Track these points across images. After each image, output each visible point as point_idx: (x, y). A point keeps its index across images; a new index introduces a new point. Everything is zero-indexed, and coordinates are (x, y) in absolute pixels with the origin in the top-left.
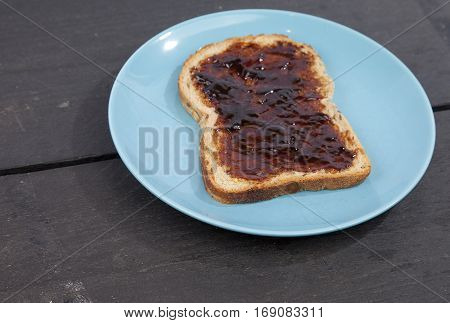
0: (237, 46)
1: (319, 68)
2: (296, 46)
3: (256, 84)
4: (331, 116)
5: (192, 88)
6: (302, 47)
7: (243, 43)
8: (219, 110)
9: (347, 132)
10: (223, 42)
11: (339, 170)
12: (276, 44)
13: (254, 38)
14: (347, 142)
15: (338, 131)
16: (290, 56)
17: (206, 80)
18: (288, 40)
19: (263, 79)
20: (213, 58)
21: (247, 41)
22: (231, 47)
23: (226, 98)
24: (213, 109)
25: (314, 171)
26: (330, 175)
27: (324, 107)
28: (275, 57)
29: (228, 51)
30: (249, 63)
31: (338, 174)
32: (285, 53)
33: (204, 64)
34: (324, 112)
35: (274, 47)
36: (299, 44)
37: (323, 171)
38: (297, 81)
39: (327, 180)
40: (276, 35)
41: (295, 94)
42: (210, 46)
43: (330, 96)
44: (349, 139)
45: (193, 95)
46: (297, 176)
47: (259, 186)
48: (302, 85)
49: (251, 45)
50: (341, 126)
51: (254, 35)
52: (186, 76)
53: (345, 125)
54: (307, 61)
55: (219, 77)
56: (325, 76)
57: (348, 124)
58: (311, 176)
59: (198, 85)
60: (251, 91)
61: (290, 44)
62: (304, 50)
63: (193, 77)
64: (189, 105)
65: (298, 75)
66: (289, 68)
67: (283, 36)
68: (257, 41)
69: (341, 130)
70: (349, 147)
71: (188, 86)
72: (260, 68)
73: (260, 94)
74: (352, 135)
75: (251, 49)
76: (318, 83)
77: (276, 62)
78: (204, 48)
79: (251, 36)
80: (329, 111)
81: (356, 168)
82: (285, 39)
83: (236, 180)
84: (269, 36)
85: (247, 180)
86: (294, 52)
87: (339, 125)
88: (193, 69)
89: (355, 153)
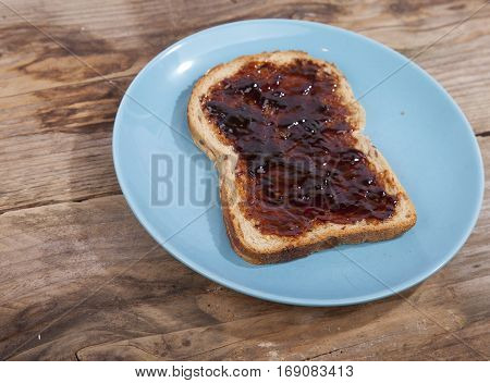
0: (250, 66)
1: (347, 92)
2: (316, 65)
3: (276, 113)
4: (365, 151)
5: (205, 121)
6: (324, 66)
7: (256, 63)
8: (238, 149)
9: (386, 171)
10: (234, 61)
11: (381, 220)
12: (294, 63)
13: (269, 56)
14: (387, 185)
15: (375, 171)
16: (312, 78)
17: (219, 111)
18: (308, 58)
19: (285, 107)
20: (224, 82)
21: (261, 60)
22: (244, 68)
23: (244, 134)
24: (231, 147)
25: (354, 223)
26: (371, 226)
27: (356, 141)
28: (294, 79)
29: (240, 73)
30: (266, 88)
31: (381, 226)
32: (306, 73)
33: (215, 90)
34: (357, 147)
35: (291, 66)
36: (320, 63)
37: (364, 221)
38: (322, 110)
39: (369, 232)
40: (293, 51)
41: (322, 126)
42: (219, 67)
43: (362, 127)
44: (388, 181)
45: (206, 130)
46: (334, 229)
47: (295, 244)
48: (330, 114)
49: (266, 65)
50: (379, 164)
51: (268, 51)
52: (196, 107)
53: (382, 163)
54: (331, 81)
55: (234, 106)
56: (354, 101)
58: (352, 228)
59: (210, 117)
60: (272, 124)
61: (310, 63)
62: (328, 70)
63: (204, 107)
64: (202, 142)
65: (324, 101)
66: (312, 93)
67: (301, 52)
68: (274, 59)
69: (378, 170)
70: (389, 191)
71: (200, 119)
72: (280, 95)
73: (283, 127)
74: (391, 175)
75: (266, 69)
76: (346, 111)
77: (297, 85)
78: (214, 69)
79: (265, 52)
80: (363, 146)
81: (400, 217)
82: (305, 57)
83: (268, 237)
84: (285, 53)
85: (281, 236)
86: (316, 71)
87: (375, 163)
88: (203, 97)
89: (397, 198)
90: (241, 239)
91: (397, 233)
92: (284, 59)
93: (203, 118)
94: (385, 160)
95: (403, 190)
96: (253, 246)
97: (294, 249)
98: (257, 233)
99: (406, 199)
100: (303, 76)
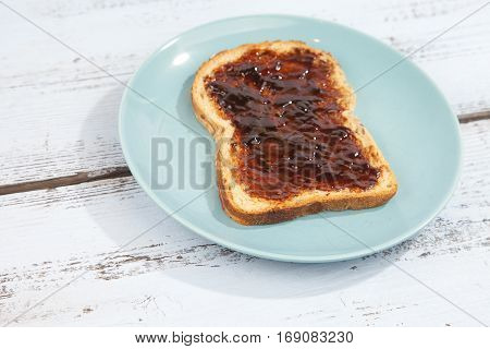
0: (252, 53)
1: (340, 78)
2: (314, 54)
3: (273, 94)
4: (353, 129)
5: (207, 99)
6: (321, 54)
7: (258, 50)
8: (235, 123)
9: (371, 147)
10: (237, 48)
11: (364, 189)
12: (293, 52)
13: (270, 45)
14: (371, 159)
15: (361, 146)
16: (309, 64)
17: (221, 90)
18: (306, 47)
19: (281, 89)
20: (227, 66)
21: (263, 48)
22: (246, 54)
23: (242, 110)
24: (229, 122)
25: (337, 190)
26: (354, 194)
27: (345, 119)
28: (292, 65)
29: (243, 58)
30: (265, 72)
31: (363, 194)
32: (303, 60)
33: (218, 73)
34: (346, 125)
35: (291, 54)
36: (317, 52)
37: (347, 189)
38: (316, 92)
39: (352, 200)
40: (292, 41)
41: (314, 106)
42: (223, 52)
43: (352, 107)
44: (373, 155)
45: (207, 106)
46: (318, 195)
47: (281, 207)
48: (322, 96)
49: (268, 53)
50: (365, 141)
51: (270, 42)
52: (200, 85)
53: (369, 139)
54: (325, 70)
55: (236, 87)
56: (346, 86)
57: (371, 138)
58: (336, 195)
59: (212, 95)
60: (269, 102)
61: (308, 51)
62: (324, 58)
63: (207, 87)
64: (203, 117)
65: (317, 85)
66: (309, 77)
67: (300, 42)
68: (273, 47)
69: (364, 146)
70: (373, 164)
71: (202, 96)
72: (277, 77)
73: (278, 106)
74: (376, 150)
75: (267, 56)
76: (338, 93)
77: (294, 70)
78: (218, 54)
79: (267, 42)
80: (351, 125)
81: (382, 187)
82: (303, 46)
83: (256, 199)
84: (285, 43)
85: (267, 199)
86: (312, 59)
87: (362, 139)
88: (207, 77)
89: (380, 170)
90: (231, 201)
91: (381, 202)
92: (284, 48)
93: (205, 96)
95: (386, 164)
96: (242, 207)
97: (280, 212)
98: (247, 196)
99: (388, 171)
100: (300, 63)
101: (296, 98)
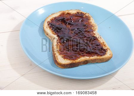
0: (63, 14)
1: (92, 21)
2: (83, 14)
3: (70, 27)
4: (97, 37)
5: (48, 28)
6: (86, 14)
7: (65, 13)
8: (58, 36)
9: (103, 43)
10: (58, 12)
11: (102, 56)
12: (77, 13)
13: (69, 11)
14: (104, 46)
15: (100, 42)
16: (82, 17)
17: (53, 25)
18: (81, 12)
19: (73, 25)
20: (55, 18)
21: (67, 12)
22: (61, 14)
23: (60, 32)
24: (56, 35)
25: (93, 56)
26: (98, 57)
27: (95, 34)
28: (76, 17)
29: (60, 15)
30: (68, 20)
31: (101, 57)
32: (80, 16)
33: (52, 20)
34: (95, 36)
35: (76, 14)
36: (85, 13)
37: (96, 56)
38: (85, 26)
39: (98, 59)
40: (76, 10)
41: (84, 30)
42: (54, 14)
43: (97, 30)
44: (104, 45)
45: (49, 31)
46: (87, 58)
47: (74, 62)
48: (87, 27)
49: (68, 14)
50: (101, 40)
51: (69, 10)
52: (46, 24)
53: (103, 40)
54: (88, 18)
55: (57, 24)
56: (95, 24)
58: (92, 58)
59: (50, 27)
60: (69, 29)
61: (82, 13)
62: (87, 15)
63: (48, 25)
64: (47, 34)
65: (85, 23)
66: (82, 21)
67: (79, 10)
68: (70, 12)
69: (101, 42)
70: (104, 48)
71: (47, 28)
72: (72, 21)
73: (72, 30)
74: (105, 43)
75: (68, 15)
76: (92, 26)
77: (77, 19)
79: (68, 10)
80: (97, 36)
81: (107, 55)
83: (66, 60)
84: (74, 10)
85: (70, 60)
87: (100, 40)
88: (48, 22)
89: (107, 50)
90: (57, 60)
91: (107, 60)
92: (73, 12)
94: (103, 39)
95: (108, 48)
96: (61, 62)
97: (74, 64)
98: (63, 59)
99: (109, 50)
101: (78, 28)
